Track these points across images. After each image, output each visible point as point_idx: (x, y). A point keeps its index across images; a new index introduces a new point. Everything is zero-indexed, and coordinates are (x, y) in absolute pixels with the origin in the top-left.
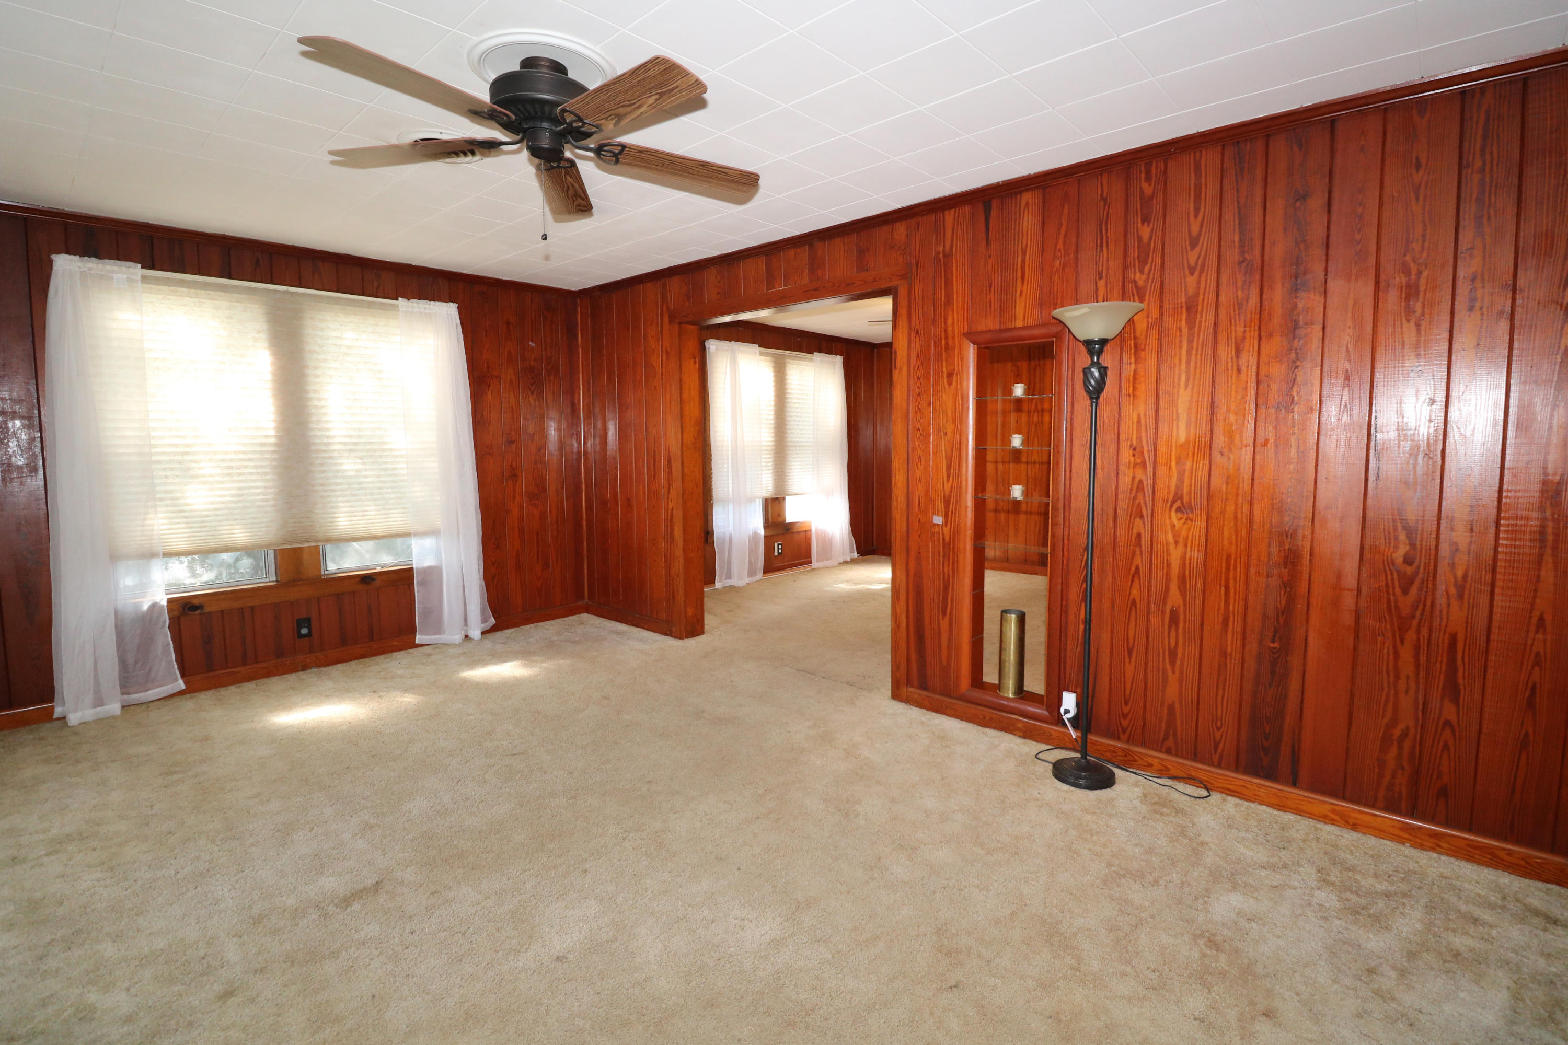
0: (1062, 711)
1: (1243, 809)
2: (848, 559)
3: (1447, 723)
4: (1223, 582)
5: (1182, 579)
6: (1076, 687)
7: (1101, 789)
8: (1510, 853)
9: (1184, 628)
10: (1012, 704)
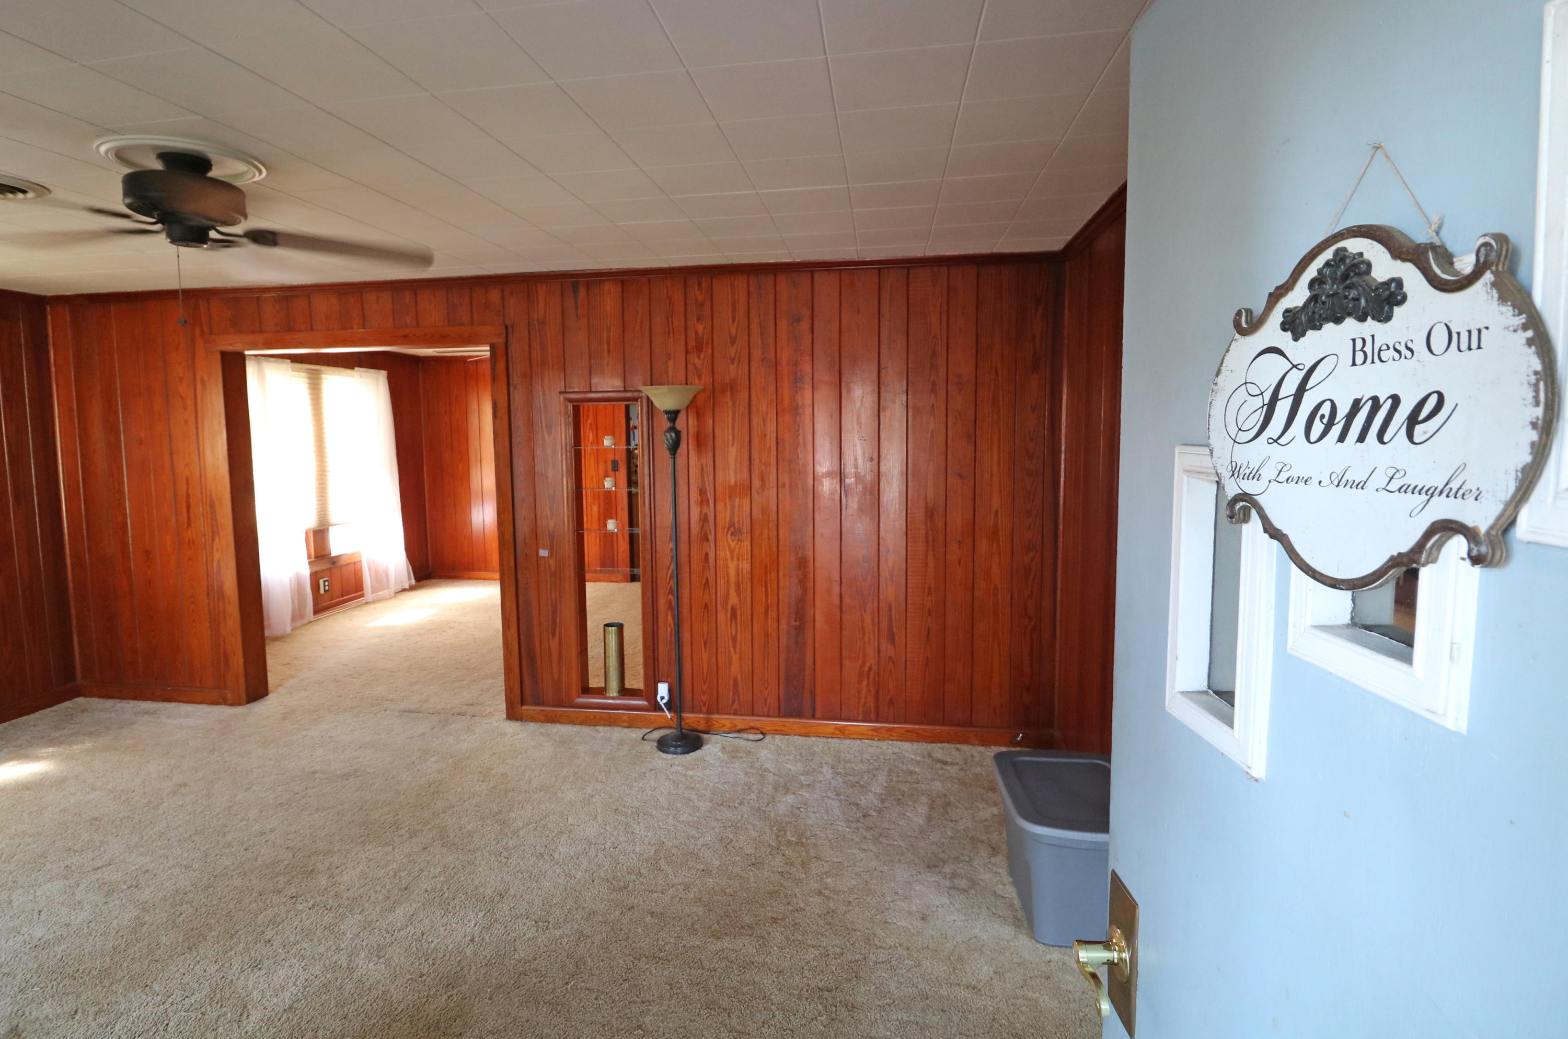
0: (659, 699)
1: (785, 741)
2: (407, 587)
3: (890, 658)
4: (764, 584)
5: (738, 584)
6: (667, 678)
7: (694, 751)
8: (925, 731)
9: (741, 620)
10: (618, 702)
